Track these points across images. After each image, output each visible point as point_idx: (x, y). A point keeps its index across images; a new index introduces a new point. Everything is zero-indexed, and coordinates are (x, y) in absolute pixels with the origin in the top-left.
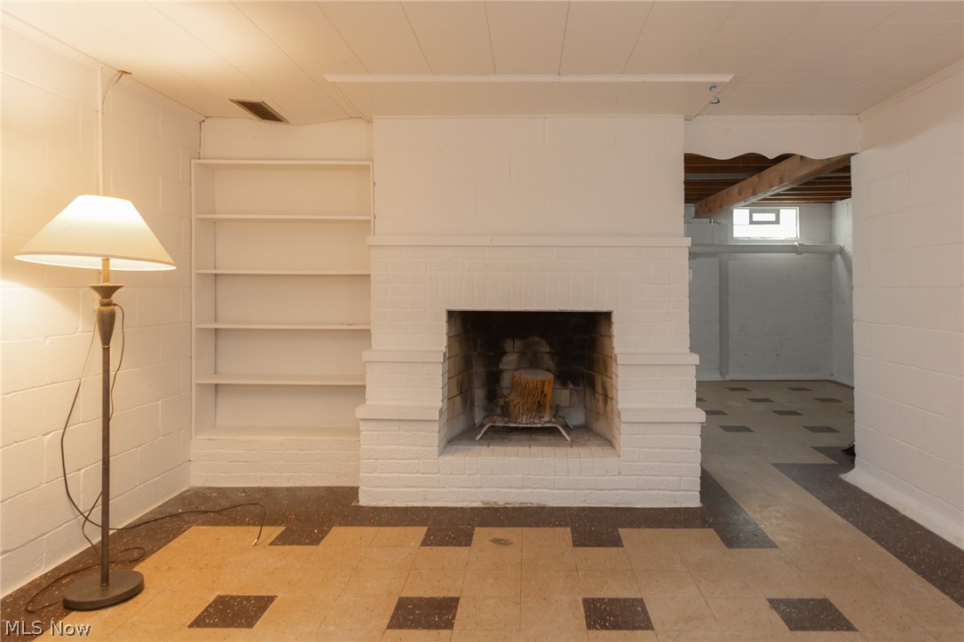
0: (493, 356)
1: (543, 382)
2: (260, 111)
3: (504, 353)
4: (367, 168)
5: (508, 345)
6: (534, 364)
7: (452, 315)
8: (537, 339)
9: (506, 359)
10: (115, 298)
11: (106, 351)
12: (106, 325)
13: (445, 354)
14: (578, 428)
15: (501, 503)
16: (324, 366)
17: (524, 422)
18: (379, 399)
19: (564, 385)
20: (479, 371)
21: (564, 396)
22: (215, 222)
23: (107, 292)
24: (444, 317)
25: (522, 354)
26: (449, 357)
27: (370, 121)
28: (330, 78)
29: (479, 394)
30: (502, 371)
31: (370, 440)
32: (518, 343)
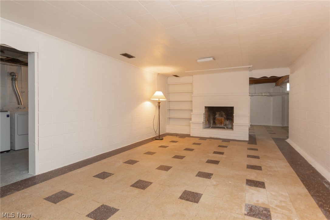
0: (214, 115)
1: (222, 119)
2: (176, 76)
3: (216, 114)
4: (192, 83)
5: (217, 113)
6: (222, 116)
7: (206, 107)
8: (222, 112)
9: (216, 115)
10: (160, 104)
11: (159, 110)
12: (159, 107)
13: (204, 113)
14: (230, 128)
15: (213, 137)
16: (185, 115)
17: (218, 126)
18: (194, 120)
19: (227, 120)
20: (212, 117)
21: (227, 122)
22: (169, 93)
23: (159, 103)
24: (204, 107)
25: (219, 115)
26: (205, 114)
27: (193, 76)
28: (186, 72)
29: (212, 121)
30: (216, 118)
31: (192, 126)
32: (219, 113)
